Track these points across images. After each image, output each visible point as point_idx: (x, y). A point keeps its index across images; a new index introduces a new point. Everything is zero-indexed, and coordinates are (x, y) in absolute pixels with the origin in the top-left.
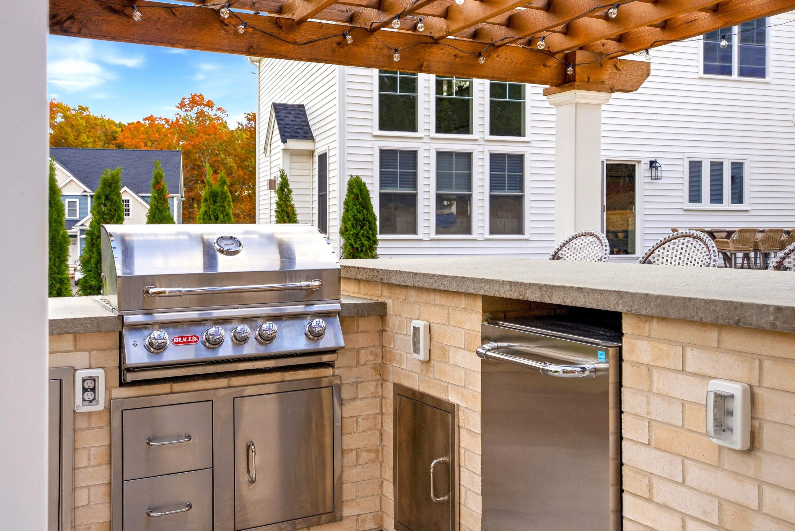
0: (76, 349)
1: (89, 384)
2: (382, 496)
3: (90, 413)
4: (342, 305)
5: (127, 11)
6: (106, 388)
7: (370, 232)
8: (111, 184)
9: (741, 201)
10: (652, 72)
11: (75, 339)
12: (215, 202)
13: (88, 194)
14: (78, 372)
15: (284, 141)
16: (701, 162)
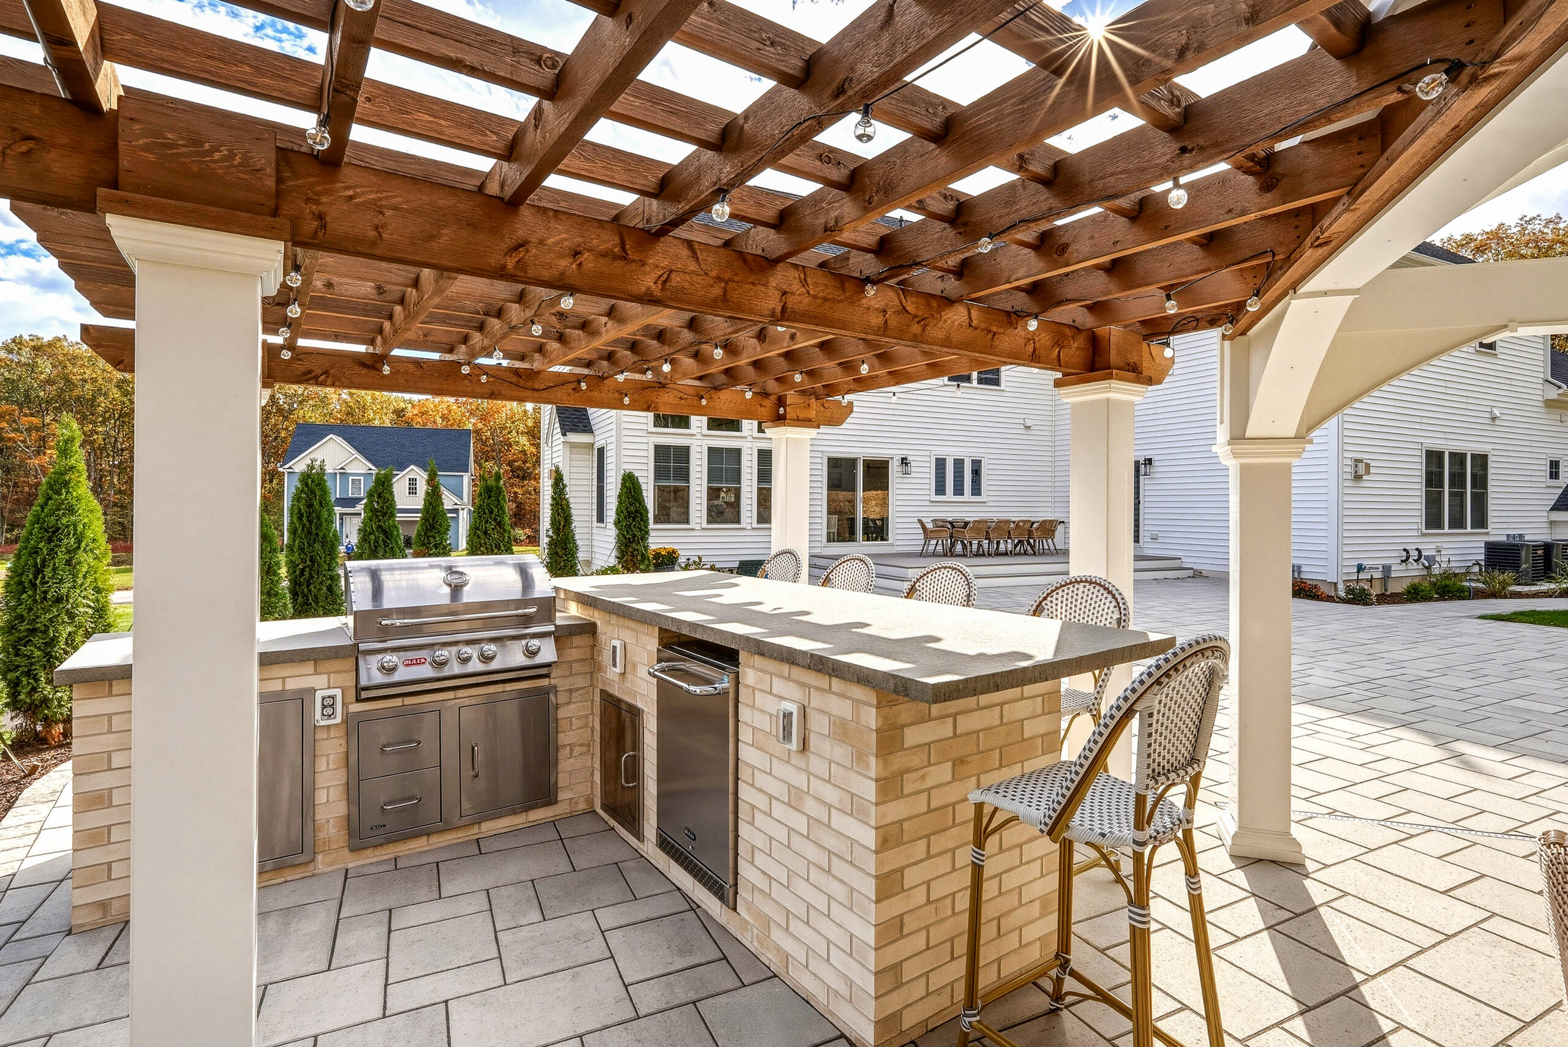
0: (316, 673)
1: (329, 701)
2: (593, 782)
3: (329, 726)
4: (556, 626)
5: (378, 365)
6: (343, 704)
7: (642, 523)
8: (384, 482)
9: (979, 494)
10: (855, 409)
11: (315, 665)
12: (490, 497)
13: (373, 472)
14: (317, 692)
15: (564, 434)
16: (945, 459)
